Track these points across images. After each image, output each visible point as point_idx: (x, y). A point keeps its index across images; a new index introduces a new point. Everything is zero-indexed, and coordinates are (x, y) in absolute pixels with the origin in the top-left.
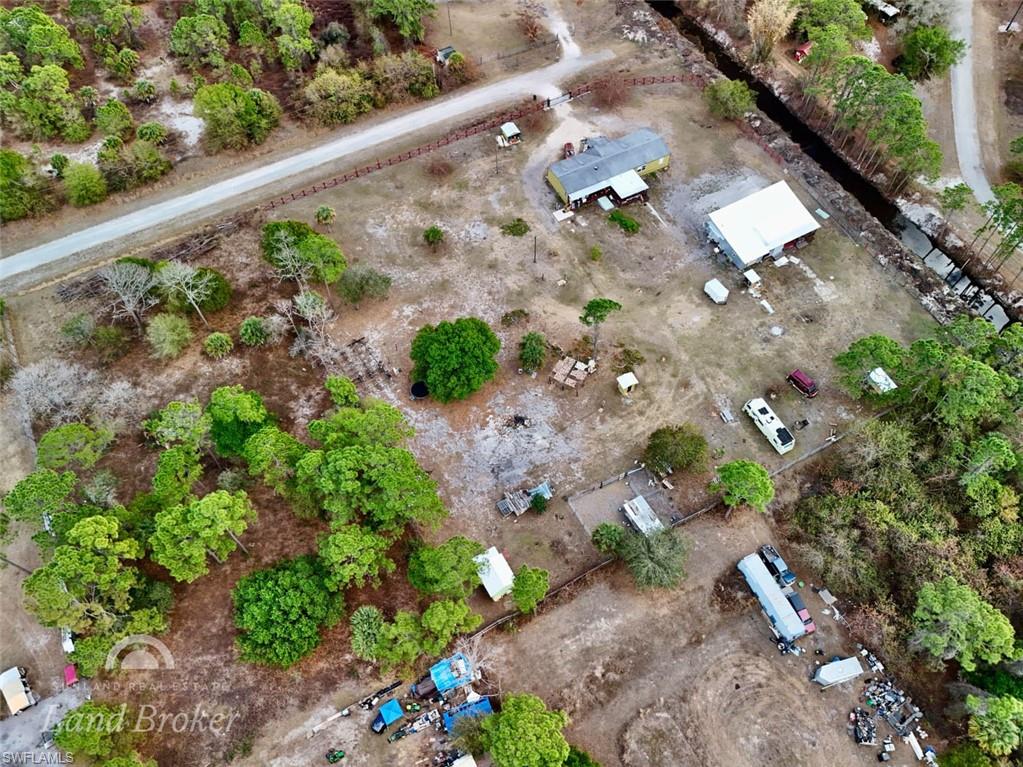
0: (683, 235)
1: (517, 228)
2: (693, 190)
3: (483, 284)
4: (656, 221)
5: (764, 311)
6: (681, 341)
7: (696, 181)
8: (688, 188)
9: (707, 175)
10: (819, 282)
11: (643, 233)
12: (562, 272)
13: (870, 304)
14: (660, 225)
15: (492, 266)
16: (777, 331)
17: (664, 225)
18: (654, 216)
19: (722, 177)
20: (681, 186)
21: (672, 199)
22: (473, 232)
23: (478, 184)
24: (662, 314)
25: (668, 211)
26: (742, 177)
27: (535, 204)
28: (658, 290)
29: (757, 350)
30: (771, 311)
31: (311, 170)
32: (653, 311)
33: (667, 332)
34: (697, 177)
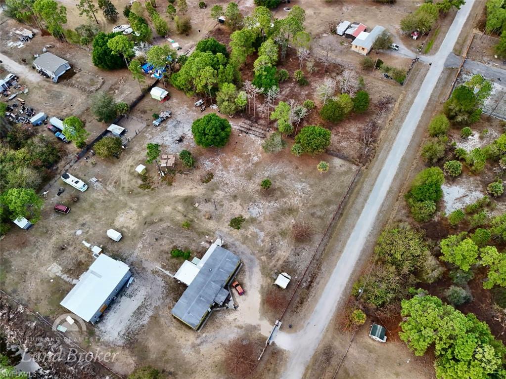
0: (145, 266)
1: (237, 223)
2: (151, 304)
3: (233, 186)
4: (163, 267)
5: (88, 241)
6: (125, 205)
7: (151, 313)
8: (154, 305)
9: (145, 322)
10: (59, 274)
11: (167, 253)
12: (199, 211)
13: (29, 273)
14: (160, 266)
15: (235, 197)
16: (79, 232)
17: (158, 267)
18: (166, 270)
19: (135, 326)
20: (159, 303)
21: (161, 290)
22: (258, 210)
23: (276, 239)
24: (139, 213)
25: (160, 279)
26: (121, 334)
27: (237, 243)
28: (146, 226)
29: (87, 218)
30: (84, 242)
31: (366, 200)
32: (144, 213)
33: (133, 205)
34: (151, 317)
